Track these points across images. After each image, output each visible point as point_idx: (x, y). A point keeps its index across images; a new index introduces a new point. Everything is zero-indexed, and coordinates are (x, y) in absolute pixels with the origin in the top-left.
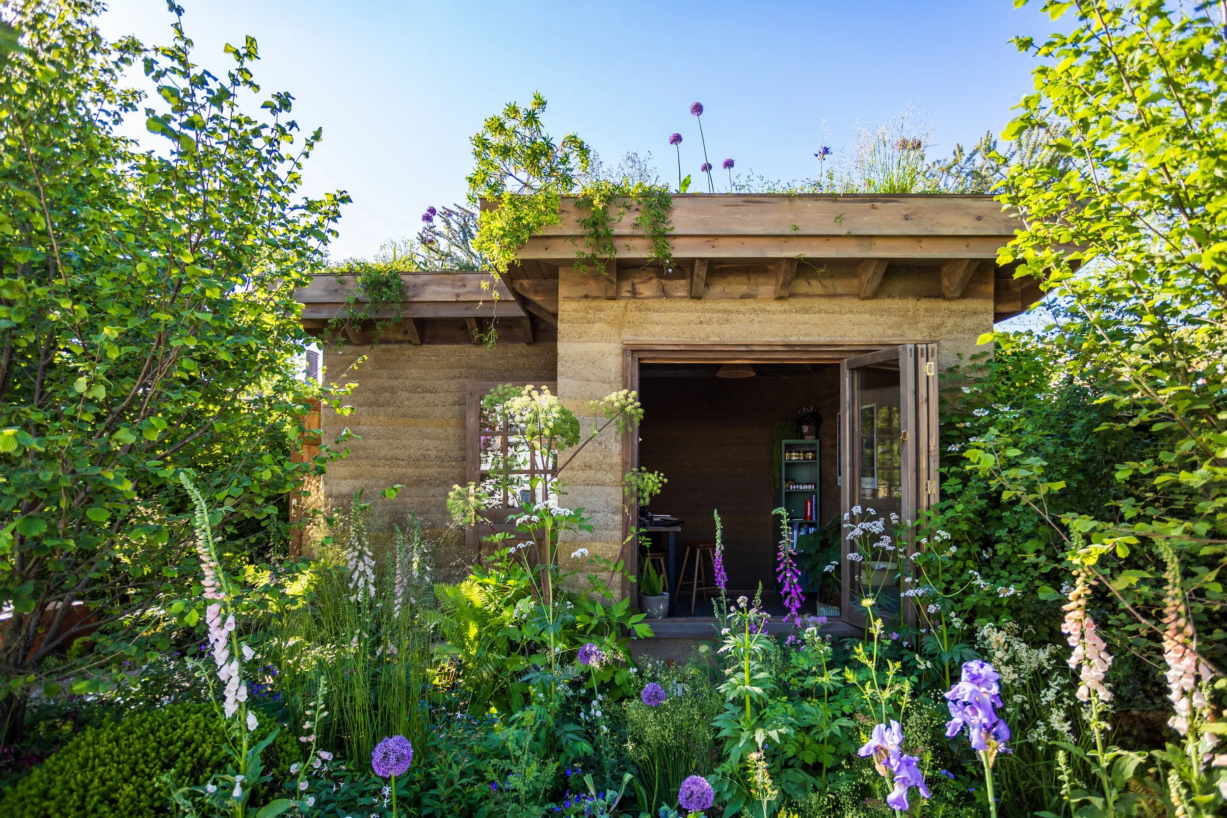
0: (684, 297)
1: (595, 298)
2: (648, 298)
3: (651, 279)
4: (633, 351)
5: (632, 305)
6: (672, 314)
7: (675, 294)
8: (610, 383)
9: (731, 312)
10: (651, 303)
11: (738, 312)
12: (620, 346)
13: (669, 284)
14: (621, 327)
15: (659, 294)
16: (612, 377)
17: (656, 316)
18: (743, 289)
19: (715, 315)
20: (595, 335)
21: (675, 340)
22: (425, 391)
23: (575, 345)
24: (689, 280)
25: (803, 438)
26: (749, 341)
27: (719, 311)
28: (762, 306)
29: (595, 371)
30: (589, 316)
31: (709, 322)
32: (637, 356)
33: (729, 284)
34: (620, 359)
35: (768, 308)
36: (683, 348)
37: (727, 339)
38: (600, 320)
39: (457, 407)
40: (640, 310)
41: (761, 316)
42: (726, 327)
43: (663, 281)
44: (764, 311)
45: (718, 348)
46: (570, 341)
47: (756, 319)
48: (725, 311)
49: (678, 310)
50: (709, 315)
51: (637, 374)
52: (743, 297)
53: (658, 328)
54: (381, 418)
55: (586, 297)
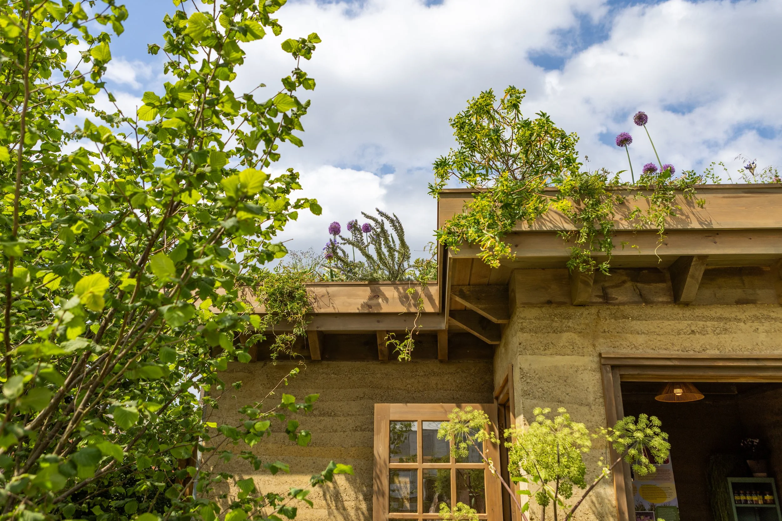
0: (668, 303)
1: (560, 304)
2: (623, 304)
3: (624, 282)
4: (613, 367)
5: (605, 312)
6: (656, 323)
7: (655, 299)
8: (588, 405)
9: (728, 320)
10: (627, 310)
11: (739, 320)
12: (596, 359)
13: (646, 288)
14: (595, 337)
15: (637, 299)
16: (591, 399)
17: (636, 325)
18: (738, 293)
19: (709, 323)
20: (564, 347)
21: (663, 353)
22: (323, 414)
23: (543, 358)
24: (670, 284)
25: (751, 476)
26: (756, 354)
27: (713, 319)
28: (765, 313)
29: (569, 390)
30: (554, 324)
31: (703, 332)
32: (618, 373)
33: (720, 288)
34: (598, 376)
35: (773, 315)
36: (677, 363)
37: (728, 352)
38: (569, 329)
39: (359, 433)
40: (616, 318)
41: (767, 324)
42: (725, 338)
43: (639, 285)
44: (769, 318)
45: (721, 364)
46: (534, 354)
47: (761, 329)
48: (720, 319)
49: (663, 318)
50: (701, 323)
51: (620, 394)
52: (740, 302)
53: (641, 339)
54: (270, 446)
55: (549, 302)
